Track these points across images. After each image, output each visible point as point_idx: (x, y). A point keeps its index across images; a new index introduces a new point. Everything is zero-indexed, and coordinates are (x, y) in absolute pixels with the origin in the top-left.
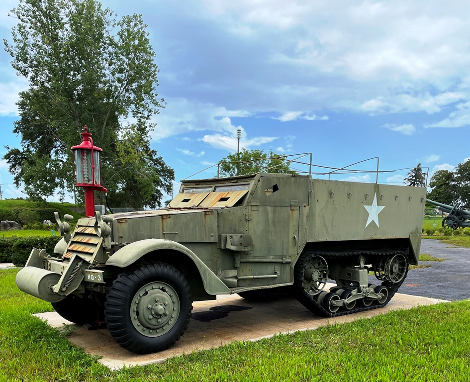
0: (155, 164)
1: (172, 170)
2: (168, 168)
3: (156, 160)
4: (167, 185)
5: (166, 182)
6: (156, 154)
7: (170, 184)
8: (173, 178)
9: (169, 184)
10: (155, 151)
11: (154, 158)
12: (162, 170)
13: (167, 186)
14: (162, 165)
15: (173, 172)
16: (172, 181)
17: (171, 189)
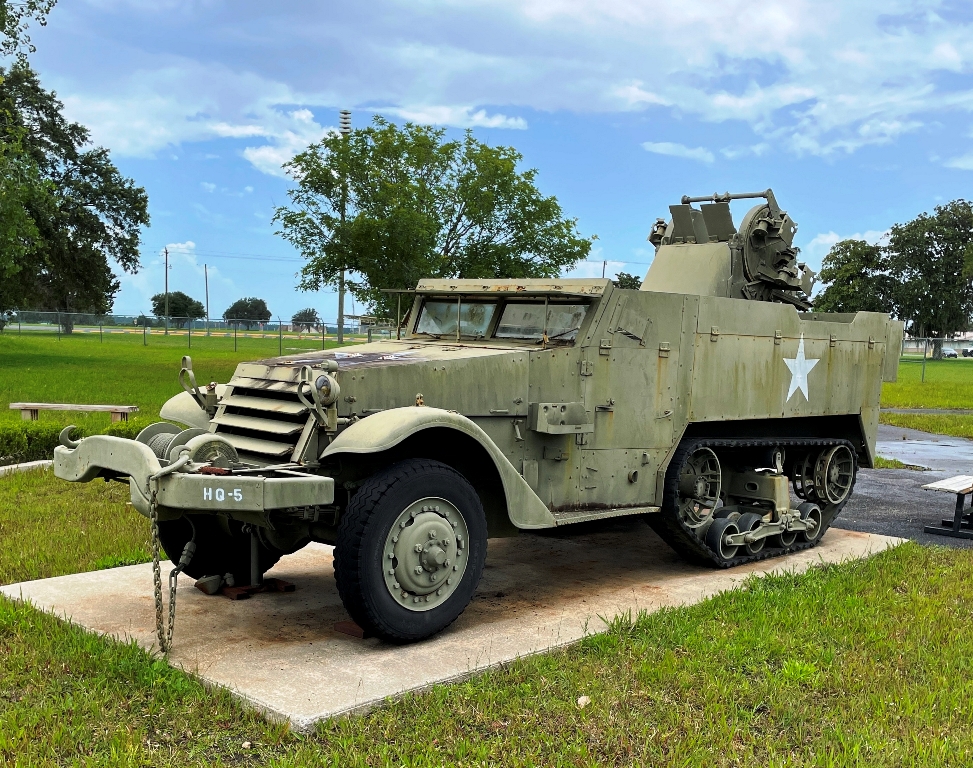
0: (84, 173)
1: (140, 191)
2: (127, 186)
3: (88, 160)
4: (124, 239)
5: (118, 230)
6: (84, 139)
7: (132, 235)
8: (142, 218)
9: (127, 237)
10: (84, 130)
11: (81, 150)
12: (104, 191)
13: (121, 241)
14: (107, 173)
15: (145, 200)
16: (141, 226)
17: (135, 253)
